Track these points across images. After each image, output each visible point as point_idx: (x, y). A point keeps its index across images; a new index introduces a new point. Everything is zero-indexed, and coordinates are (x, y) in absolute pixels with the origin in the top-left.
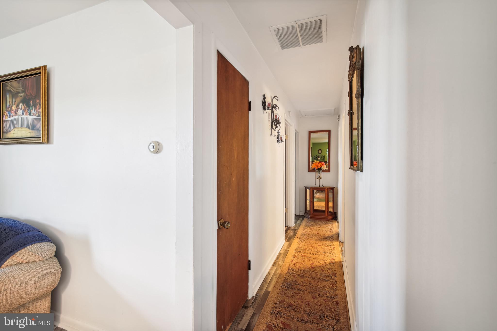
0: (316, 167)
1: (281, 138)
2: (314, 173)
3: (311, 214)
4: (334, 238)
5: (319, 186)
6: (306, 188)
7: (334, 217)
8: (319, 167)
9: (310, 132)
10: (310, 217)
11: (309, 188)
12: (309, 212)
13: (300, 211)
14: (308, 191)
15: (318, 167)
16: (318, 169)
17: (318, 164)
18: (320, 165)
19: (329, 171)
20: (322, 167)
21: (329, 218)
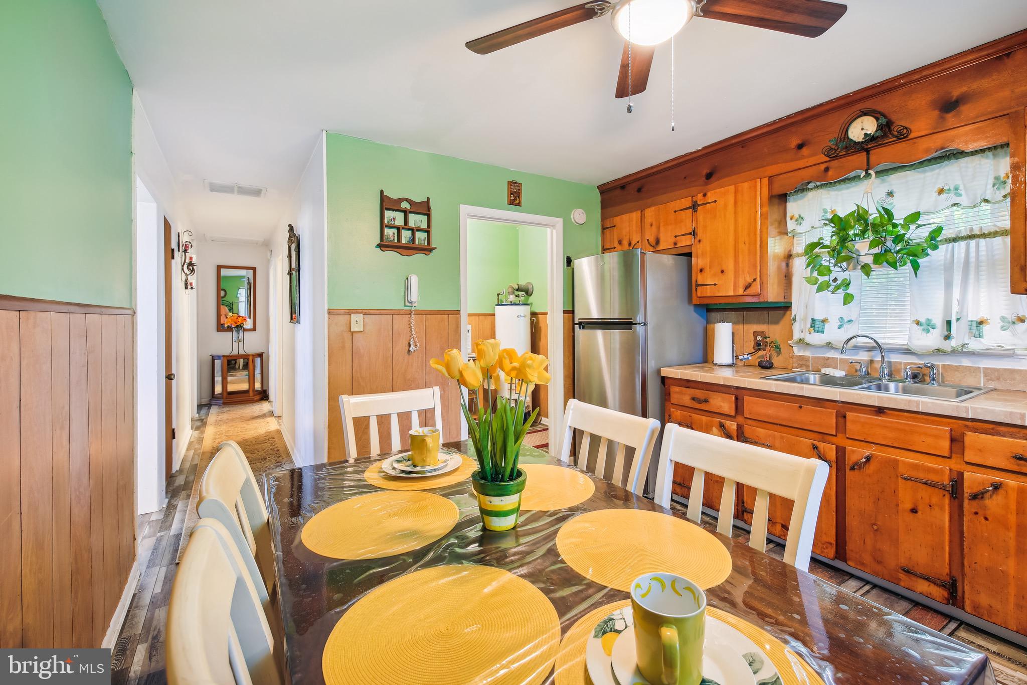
0: (233, 323)
1: (191, 284)
2: (229, 334)
3: (224, 398)
4: (267, 415)
5: (239, 353)
6: (213, 358)
7: (263, 395)
8: (238, 324)
9: (219, 268)
10: (223, 403)
11: (219, 357)
12: (221, 396)
13: (201, 399)
14: (218, 363)
15: (236, 323)
16: (237, 326)
17: (237, 318)
18: (240, 321)
19: (254, 329)
20: (244, 323)
21: (255, 399)
